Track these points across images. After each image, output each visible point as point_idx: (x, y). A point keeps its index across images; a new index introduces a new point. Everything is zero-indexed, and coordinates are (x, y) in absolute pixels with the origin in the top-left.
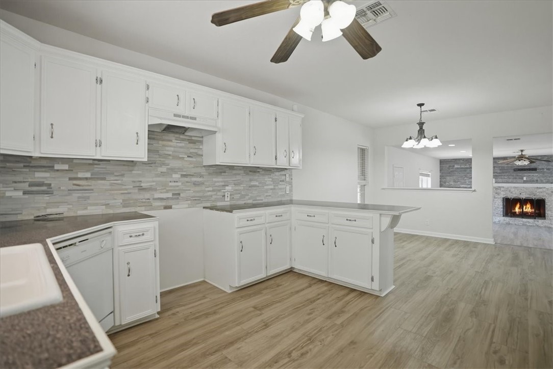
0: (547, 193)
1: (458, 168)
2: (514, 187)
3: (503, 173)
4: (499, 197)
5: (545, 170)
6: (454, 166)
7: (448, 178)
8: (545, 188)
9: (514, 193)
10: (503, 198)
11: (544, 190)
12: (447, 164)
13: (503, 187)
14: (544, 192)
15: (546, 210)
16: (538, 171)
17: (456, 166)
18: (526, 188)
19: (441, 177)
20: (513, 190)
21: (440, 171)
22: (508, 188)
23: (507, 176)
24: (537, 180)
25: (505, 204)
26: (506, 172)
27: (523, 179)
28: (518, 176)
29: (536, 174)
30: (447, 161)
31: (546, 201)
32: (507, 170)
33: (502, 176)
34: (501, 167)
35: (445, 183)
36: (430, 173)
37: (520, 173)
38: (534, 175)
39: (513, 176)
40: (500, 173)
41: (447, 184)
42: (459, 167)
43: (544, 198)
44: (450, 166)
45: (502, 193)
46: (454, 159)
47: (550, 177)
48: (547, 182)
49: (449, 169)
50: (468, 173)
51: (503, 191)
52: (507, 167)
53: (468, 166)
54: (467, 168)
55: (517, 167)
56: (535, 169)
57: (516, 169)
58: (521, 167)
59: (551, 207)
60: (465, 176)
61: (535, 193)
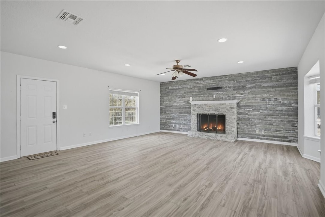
0: (227, 109)
2: (205, 104)
3: (200, 92)
4: (195, 113)
5: (228, 88)
7: (165, 98)
8: (225, 104)
9: (205, 109)
10: (198, 114)
11: (225, 106)
12: (165, 86)
13: (198, 104)
14: (225, 108)
15: (226, 125)
16: (223, 89)
17: (170, 88)
18: (213, 105)
19: (162, 97)
20: (204, 107)
21: (161, 92)
22: (200, 105)
23: (203, 94)
24: (223, 98)
25: (198, 119)
26: (202, 91)
27: (213, 97)
28: (209, 94)
30: (165, 84)
31: (226, 117)
32: (203, 89)
33: (199, 94)
34: (199, 87)
35: (163, 102)
36: (138, 93)
37: (211, 92)
38: (221, 93)
39: (206, 94)
40: (198, 92)
41: (165, 103)
42: (172, 88)
43: (224, 113)
44: (166, 88)
45: (197, 110)
46: (169, 82)
47: (231, 94)
48: (230, 99)
49: (166, 90)
50: (178, 93)
51: (197, 108)
52: (203, 87)
53: (177, 87)
54: (177, 89)
55: (209, 86)
56: (221, 88)
57: (208, 88)
58: (212, 86)
59: (229, 121)
60: (176, 96)
61: (219, 109)
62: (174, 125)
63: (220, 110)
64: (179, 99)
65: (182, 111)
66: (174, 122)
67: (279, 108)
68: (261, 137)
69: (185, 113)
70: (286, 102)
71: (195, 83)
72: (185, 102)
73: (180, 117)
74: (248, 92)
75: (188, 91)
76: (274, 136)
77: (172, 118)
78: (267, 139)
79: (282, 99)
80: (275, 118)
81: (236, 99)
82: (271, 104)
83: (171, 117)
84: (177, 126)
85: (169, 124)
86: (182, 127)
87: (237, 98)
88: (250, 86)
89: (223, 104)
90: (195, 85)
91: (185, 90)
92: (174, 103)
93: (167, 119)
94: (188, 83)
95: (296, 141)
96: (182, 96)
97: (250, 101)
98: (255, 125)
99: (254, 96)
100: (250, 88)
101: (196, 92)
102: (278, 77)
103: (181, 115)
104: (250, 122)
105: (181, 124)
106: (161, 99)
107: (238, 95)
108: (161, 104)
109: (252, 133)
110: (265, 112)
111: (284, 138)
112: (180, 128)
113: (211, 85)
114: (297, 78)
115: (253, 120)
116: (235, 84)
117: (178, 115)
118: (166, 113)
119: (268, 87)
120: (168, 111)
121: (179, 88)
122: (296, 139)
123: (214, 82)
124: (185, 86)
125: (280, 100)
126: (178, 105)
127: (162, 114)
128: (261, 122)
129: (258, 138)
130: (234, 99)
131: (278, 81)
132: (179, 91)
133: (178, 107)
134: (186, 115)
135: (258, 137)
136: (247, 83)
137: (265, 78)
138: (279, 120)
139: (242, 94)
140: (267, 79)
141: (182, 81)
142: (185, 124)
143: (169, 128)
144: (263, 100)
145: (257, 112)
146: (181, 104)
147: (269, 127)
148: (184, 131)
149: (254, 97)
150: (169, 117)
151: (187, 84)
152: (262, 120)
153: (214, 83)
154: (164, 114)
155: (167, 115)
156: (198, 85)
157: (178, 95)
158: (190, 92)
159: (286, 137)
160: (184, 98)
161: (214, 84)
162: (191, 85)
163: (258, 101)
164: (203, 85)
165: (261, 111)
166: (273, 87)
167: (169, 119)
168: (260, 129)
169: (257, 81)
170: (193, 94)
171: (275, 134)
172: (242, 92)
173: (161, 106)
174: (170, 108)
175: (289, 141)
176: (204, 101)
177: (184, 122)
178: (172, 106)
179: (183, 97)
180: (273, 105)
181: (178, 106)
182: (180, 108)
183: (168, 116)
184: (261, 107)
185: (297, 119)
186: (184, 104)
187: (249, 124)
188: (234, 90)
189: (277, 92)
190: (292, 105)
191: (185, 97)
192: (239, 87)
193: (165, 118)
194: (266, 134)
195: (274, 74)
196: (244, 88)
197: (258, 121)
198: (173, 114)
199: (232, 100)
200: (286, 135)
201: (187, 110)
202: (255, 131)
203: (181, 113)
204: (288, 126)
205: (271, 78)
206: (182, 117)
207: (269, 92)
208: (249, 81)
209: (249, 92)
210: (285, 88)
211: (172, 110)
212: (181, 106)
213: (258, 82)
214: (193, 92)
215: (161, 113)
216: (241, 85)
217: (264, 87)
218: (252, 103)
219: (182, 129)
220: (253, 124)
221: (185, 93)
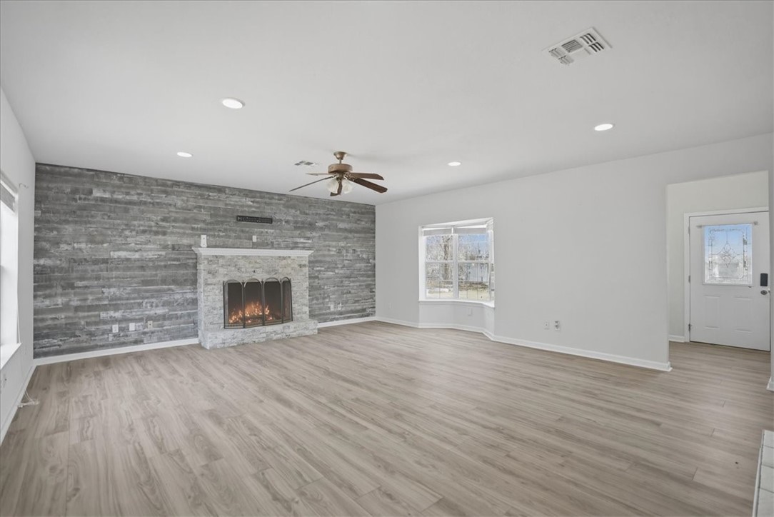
0: (292, 268)
1: (103, 200)
2: (241, 257)
3: (217, 223)
4: (214, 281)
5: (284, 223)
6: (91, 192)
7: (69, 229)
8: (289, 257)
9: (243, 270)
10: (224, 283)
12: (67, 182)
13: (222, 257)
14: (288, 265)
15: (293, 302)
16: (273, 223)
17: (97, 193)
18: (264, 259)
20: (241, 263)
22: (231, 259)
23: (226, 230)
24: (272, 243)
25: (227, 297)
26: (222, 223)
27: (251, 239)
28: (242, 231)
29: (272, 231)
30: (67, 174)
31: (292, 284)
32: (223, 216)
33: (214, 229)
34: (215, 209)
35: (56, 243)
37: (247, 226)
38: (269, 231)
39: (235, 231)
40: (211, 223)
41: (64, 247)
42: (107, 195)
43: (289, 278)
44: (75, 191)
45: (222, 271)
46: (88, 170)
47: (290, 237)
48: (287, 247)
49: (75, 200)
50: (135, 218)
51: (222, 266)
52: (225, 210)
53: (135, 198)
54: (131, 203)
55: (242, 212)
56: (270, 221)
57: (240, 216)
58: (249, 212)
59: (298, 294)
60: (126, 225)
61: (277, 268)
62: (115, 328)
63: (280, 270)
64: (142, 238)
65: (156, 275)
66: (118, 315)
67: (358, 265)
68: (337, 316)
69: (164, 282)
70: (364, 256)
71: (202, 196)
72: (165, 247)
73: (143, 298)
74: (317, 235)
75: (178, 216)
76: (352, 312)
77: (106, 302)
78: (345, 318)
79: (361, 251)
80: (353, 282)
81: (298, 247)
82: (348, 258)
83: (99, 299)
84: (132, 326)
85: (93, 328)
86: (153, 329)
87: (300, 245)
88: (320, 224)
89: (284, 258)
90: (201, 203)
91: (166, 210)
92: (119, 250)
93: (77, 309)
94: (177, 191)
95: (372, 314)
96: (154, 229)
97: (321, 253)
98: (329, 296)
99: (327, 243)
100: (321, 229)
101: (204, 221)
102: (357, 216)
103: (147, 291)
104: (322, 292)
105: (149, 318)
106: (36, 229)
107: (302, 240)
108: (38, 253)
109: (324, 312)
110: (341, 272)
111: (363, 313)
112: (145, 333)
113: (246, 209)
114: (375, 221)
115: (326, 287)
116: (297, 216)
117: (135, 291)
118: (72, 286)
119: (345, 230)
120: (82, 279)
121: (145, 203)
122: (373, 310)
123: (255, 205)
124: (163, 198)
125: (359, 253)
126: (137, 256)
127: (48, 292)
128: (337, 291)
129: (332, 320)
130: (295, 246)
131: (356, 223)
132: (143, 212)
133: (138, 264)
134: (169, 289)
135: (333, 316)
136: (317, 217)
137: (342, 215)
138: (358, 284)
139: (309, 238)
140: (344, 217)
141: (156, 180)
142: (164, 317)
143: (92, 344)
144: (339, 252)
145: (332, 273)
146: (150, 255)
147: (346, 297)
148: (160, 340)
149: (327, 246)
150: (89, 303)
151: (173, 193)
152: (338, 286)
153: (256, 208)
154: (60, 290)
155: (75, 294)
156: (210, 204)
157: (135, 223)
158: (185, 221)
159: (364, 310)
160: (160, 237)
161: (254, 209)
162: (187, 201)
163: (333, 253)
164: (226, 205)
165: (337, 271)
166: (351, 231)
167: (90, 308)
168: (337, 304)
169: (332, 217)
170: (196, 226)
171: (353, 308)
172: (308, 234)
173: (42, 262)
174: (96, 267)
175: (368, 315)
176: (227, 247)
177: (160, 311)
178: (105, 261)
179: (157, 233)
180: (351, 260)
181: (138, 260)
182: (142, 268)
183: (82, 297)
184: (336, 264)
185: (375, 280)
186: (163, 253)
187: (319, 296)
188: (296, 228)
189: (355, 239)
190: (371, 261)
191: (164, 234)
192: (303, 223)
193: (66, 307)
194: (343, 309)
195: (353, 210)
196: (312, 226)
197: (332, 289)
198: (112, 290)
199: (292, 249)
200: (364, 307)
201: (171, 272)
202: (329, 308)
203: (146, 283)
204: (366, 293)
205: (349, 215)
206: (152, 297)
207: (346, 238)
208: (320, 214)
209: (320, 236)
210: (363, 235)
211: (105, 273)
212: (151, 260)
213: (333, 219)
214: (196, 221)
215: (36, 289)
216: (309, 220)
217: (341, 230)
218: (324, 256)
219: (152, 333)
220: (326, 295)
221: (164, 220)
